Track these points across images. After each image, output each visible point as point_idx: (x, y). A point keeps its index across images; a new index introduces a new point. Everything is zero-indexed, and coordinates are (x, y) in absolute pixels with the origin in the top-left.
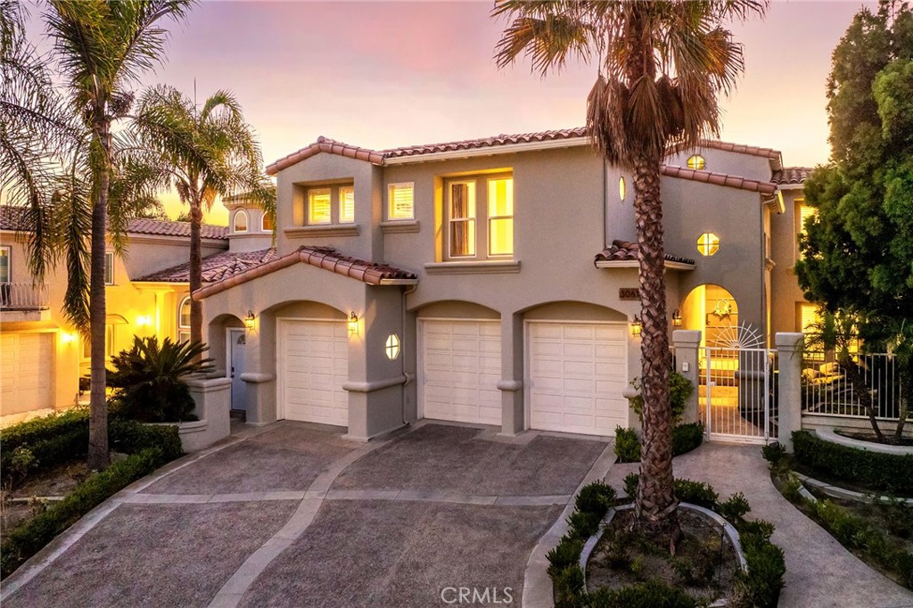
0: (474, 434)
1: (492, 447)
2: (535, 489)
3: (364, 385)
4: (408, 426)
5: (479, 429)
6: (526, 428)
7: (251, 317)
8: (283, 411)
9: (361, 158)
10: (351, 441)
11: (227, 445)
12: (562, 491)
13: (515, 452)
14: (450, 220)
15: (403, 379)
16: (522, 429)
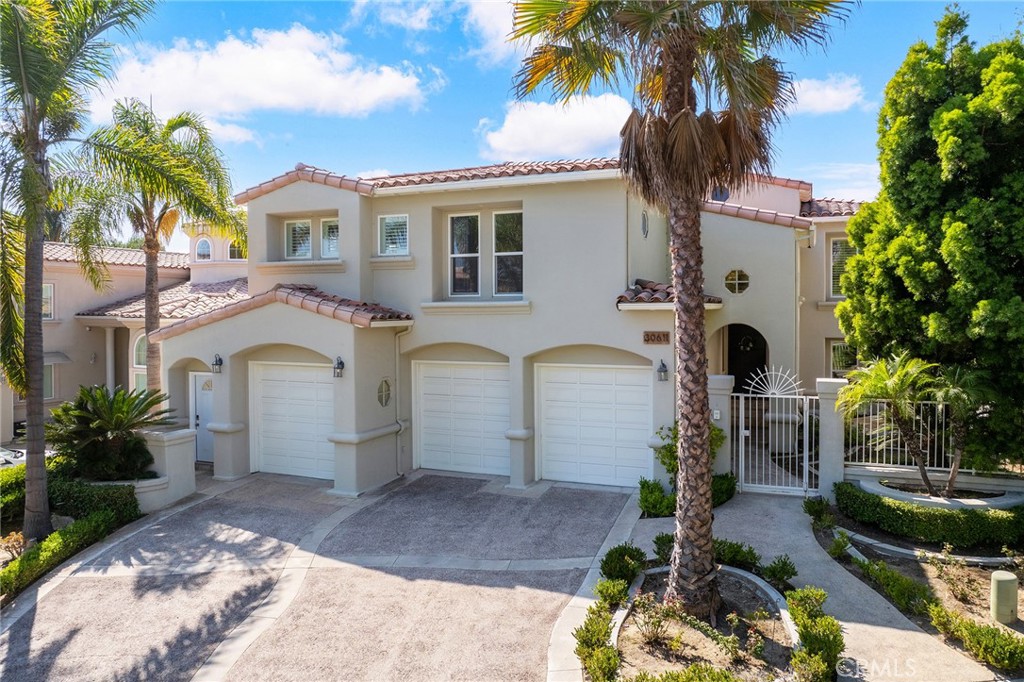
0: (480, 486)
1: (500, 502)
2: (553, 550)
3: (353, 437)
4: (403, 478)
5: (485, 481)
6: (537, 479)
7: (219, 362)
8: (257, 463)
9: (347, 188)
10: (338, 498)
11: (192, 504)
12: (583, 552)
13: (527, 508)
14: (450, 256)
15: (397, 427)
16: (533, 480)
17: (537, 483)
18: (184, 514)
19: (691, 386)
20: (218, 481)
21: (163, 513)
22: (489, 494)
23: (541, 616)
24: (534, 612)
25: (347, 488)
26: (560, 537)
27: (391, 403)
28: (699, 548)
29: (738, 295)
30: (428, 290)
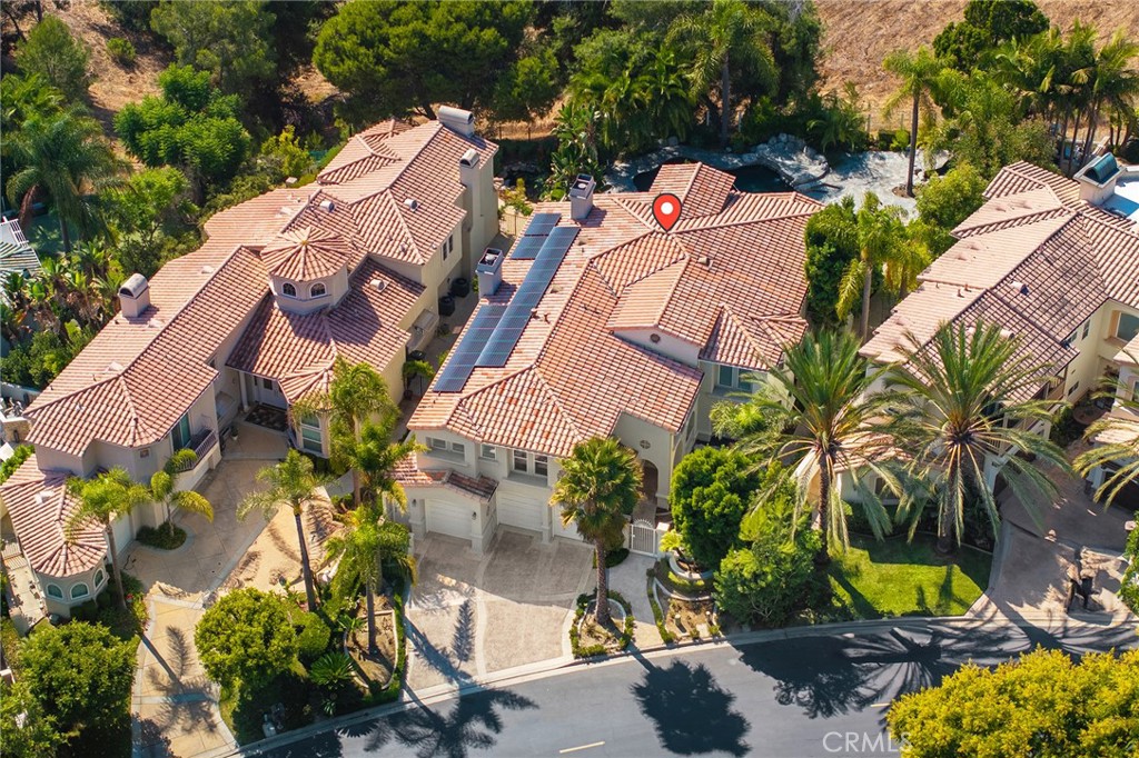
0: (530, 542)
1: (540, 556)
2: (562, 589)
3: (481, 537)
5: (531, 537)
8: (429, 528)
9: (469, 440)
10: (475, 555)
12: (571, 590)
13: (551, 560)
14: (514, 457)
17: (554, 538)
22: (535, 549)
23: (560, 623)
25: (478, 548)
26: (564, 581)
29: (645, 449)
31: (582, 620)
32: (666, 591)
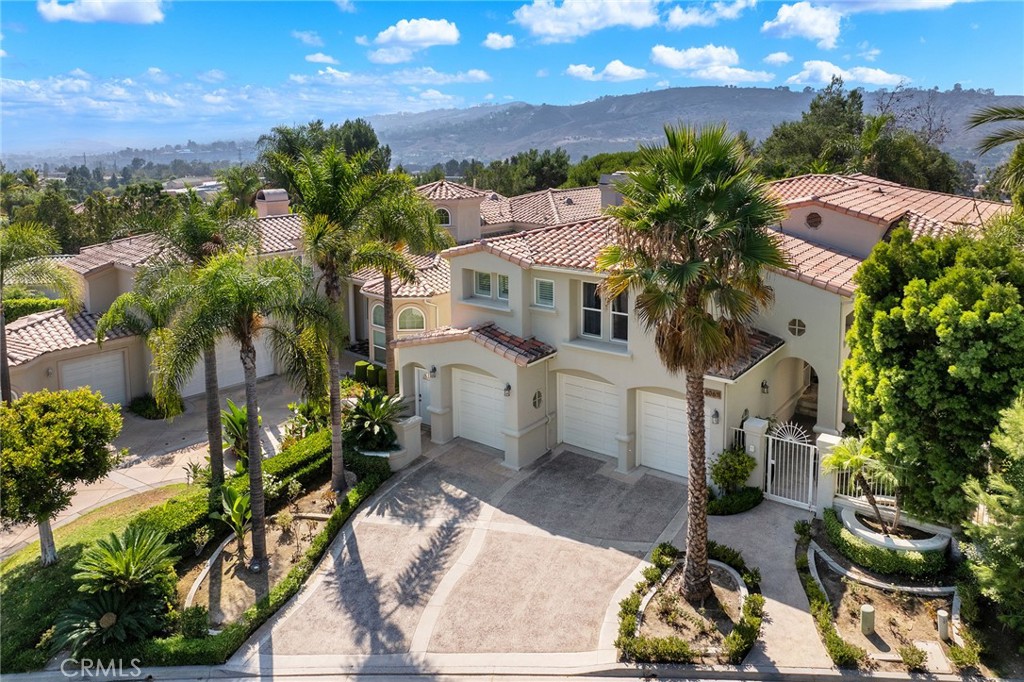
0: (598, 467)
1: (608, 486)
2: (630, 534)
3: (516, 434)
4: (549, 453)
5: (602, 462)
6: (637, 465)
7: (434, 370)
8: (458, 431)
9: (514, 262)
10: (507, 469)
11: (420, 466)
12: (647, 539)
13: (624, 493)
14: (583, 308)
15: (546, 420)
16: (634, 465)
17: (637, 468)
18: (416, 475)
19: (695, 475)
20: (433, 444)
21: (404, 473)
22: (602, 477)
23: (610, 585)
24: (606, 581)
25: (512, 462)
26: (637, 523)
27: (542, 405)
28: (697, 563)
29: (797, 337)
30: (567, 334)
31: (654, 589)
32: (835, 565)
